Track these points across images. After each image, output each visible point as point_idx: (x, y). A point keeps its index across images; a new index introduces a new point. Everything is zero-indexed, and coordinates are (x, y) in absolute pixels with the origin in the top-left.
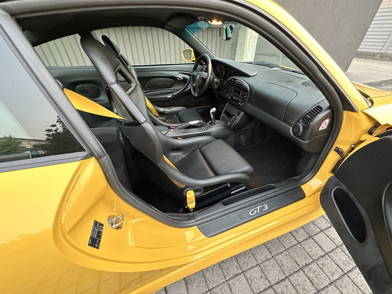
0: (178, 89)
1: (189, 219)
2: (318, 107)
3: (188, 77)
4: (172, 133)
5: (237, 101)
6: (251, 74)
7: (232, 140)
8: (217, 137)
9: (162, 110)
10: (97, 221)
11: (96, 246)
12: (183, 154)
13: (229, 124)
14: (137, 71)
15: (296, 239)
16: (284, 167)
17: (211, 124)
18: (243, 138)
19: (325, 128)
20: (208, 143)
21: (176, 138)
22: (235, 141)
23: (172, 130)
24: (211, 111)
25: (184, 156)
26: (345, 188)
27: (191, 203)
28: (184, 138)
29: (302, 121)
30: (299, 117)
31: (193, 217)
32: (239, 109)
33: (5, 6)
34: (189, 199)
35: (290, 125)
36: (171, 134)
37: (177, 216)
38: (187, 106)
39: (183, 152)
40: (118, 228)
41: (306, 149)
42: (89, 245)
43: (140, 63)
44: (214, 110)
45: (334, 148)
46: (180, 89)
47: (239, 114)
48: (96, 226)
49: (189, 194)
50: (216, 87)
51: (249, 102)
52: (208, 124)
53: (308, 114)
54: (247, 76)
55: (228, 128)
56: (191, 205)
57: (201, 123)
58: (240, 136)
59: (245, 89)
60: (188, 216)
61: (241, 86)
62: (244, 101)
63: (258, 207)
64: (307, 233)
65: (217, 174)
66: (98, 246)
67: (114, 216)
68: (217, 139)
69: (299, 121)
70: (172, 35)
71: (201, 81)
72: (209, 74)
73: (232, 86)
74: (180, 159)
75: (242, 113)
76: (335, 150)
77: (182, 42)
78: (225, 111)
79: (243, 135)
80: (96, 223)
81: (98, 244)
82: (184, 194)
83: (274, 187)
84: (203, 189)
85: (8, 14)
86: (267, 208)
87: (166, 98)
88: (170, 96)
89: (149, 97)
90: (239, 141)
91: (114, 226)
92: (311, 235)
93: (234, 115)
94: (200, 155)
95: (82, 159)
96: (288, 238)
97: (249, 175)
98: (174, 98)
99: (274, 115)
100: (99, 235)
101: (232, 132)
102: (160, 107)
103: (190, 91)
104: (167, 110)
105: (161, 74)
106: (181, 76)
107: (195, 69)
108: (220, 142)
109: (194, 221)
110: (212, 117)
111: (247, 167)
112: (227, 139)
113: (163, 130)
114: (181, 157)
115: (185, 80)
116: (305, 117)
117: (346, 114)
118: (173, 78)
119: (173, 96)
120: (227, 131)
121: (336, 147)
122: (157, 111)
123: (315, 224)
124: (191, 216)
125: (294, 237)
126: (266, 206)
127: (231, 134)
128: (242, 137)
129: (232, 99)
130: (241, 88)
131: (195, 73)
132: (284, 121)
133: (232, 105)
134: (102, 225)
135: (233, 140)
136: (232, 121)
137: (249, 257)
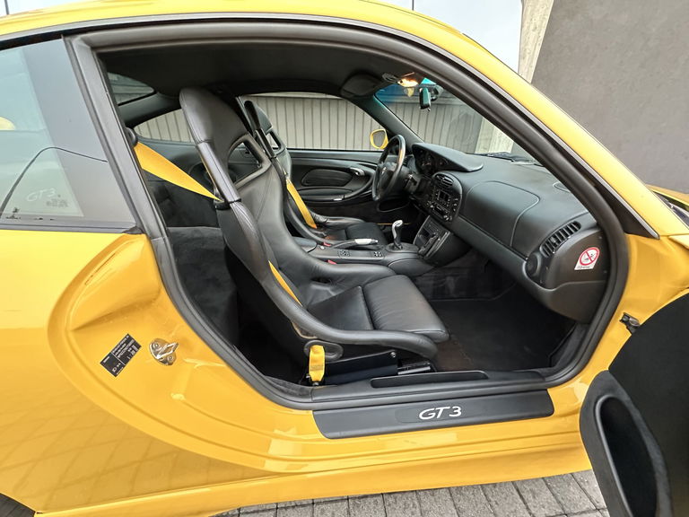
0: (355, 189)
1: (302, 396)
2: (576, 223)
3: (373, 172)
4: (321, 252)
5: (442, 213)
6: (470, 168)
7: (429, 282)
8: (398, 271)
9: (322, 219)
10: (132, 336)
11: (114, 371)
12: (333, 290)
13: (423, 249)
14: (293, 156)
15: (528, 508)
16: (527, 349)
17: (393, 248)
18: (451, 283)
19: (591, 266)
20: (379, 278)
21: (326, 261)
22: (434, 285)
23: (322, 247)
24: (394, 225)
25: (333, 294)
26: (625, 397)
27: (316, 369)
28: (340, 262)
29: (544, 250)
30: (539, 242)
31: (310, 394)
32: (443, 226)
33: (88, 38)
34: (315, 361)
35: (524, 257)
36: (319, 254)
37: (283, 385)
38: (366, 219)
39: (332, 287)
40: (165, 362)
41: (550, 305)
42: (102, 363)
43: (296, 145)
44: (399, 223)
45: (619, 315)
46: (356, 190)
47: (442, 235)
48: (127, 342)
49: (315, 353)
50: (413, 188)
51: (461, 214)
52: (388, 247)
53: (555, 237)
54: (463, 170)
55: (421, 257)
56: (316, 374)
57: (376, 244)
58: (445, 277)
59: (455, 192)
60: (302, 390)
61: (449, 187)
62: (453, 213)
63: (442, 409)
64: (559, 502)
65: (375, 327)
66: (117, 372)
67: (164, 342)
68: (398, 274)
69: (538, 250)
70: (352, 106)
71: (387, 176)
72: (399, 165)
73: (438, 187)
74: (326, 297)
75: (447, 234)
76: (622, 321)
77: (368, 117)
78: (423, 229)
79: (452, 275)
80: (129, 339)
81: (119, 369)
82: (306, 349)
83: (485, 378)
84: (341, 349)
85: (89, 47)
86: (460, 413)
87: (333, 201)
88: (338, 199)
89: (304, 197)
90: (444, 287)
91: (159, 357)
92: (567, 510)
93: (433, 236)
94: (360, 295)
95: (124, 232)
96: (509, 500)
97: (436, 344)
98: (345, 203)
99: (497, 237)
100: (126, 358)
101: (429, 267)
102: (321, 214)
103: (371, 195)
104: (331, 221)
105: (329, 163)
106: (361, 170)
107: (383, 159)
108: (403, 281)
109: (310, 400)
110: (395, 235)
111: (434, 327)
112: (419, 279)
113: (307, 246)
114: (329, 294)
115: (367, 176)
116: (548, 243)
117: (634, 241)
118: (348, 170)
119: (344, 199)
120: (419, 265)
121: (625, 315)
122: (314, 219)
123: (584, 490)
124: (307, 391)
125: (525, 503)
126: (459, 411)
127: (428, 272)
128: (448, 278)
129: (436, 209)
130: (450, 191)
131: (381, 165)
132: (514, 249)
133: (436, 220)
134: (139, 347)
135: (432, 282)
136: (429, 246)
137: (413, 514)
